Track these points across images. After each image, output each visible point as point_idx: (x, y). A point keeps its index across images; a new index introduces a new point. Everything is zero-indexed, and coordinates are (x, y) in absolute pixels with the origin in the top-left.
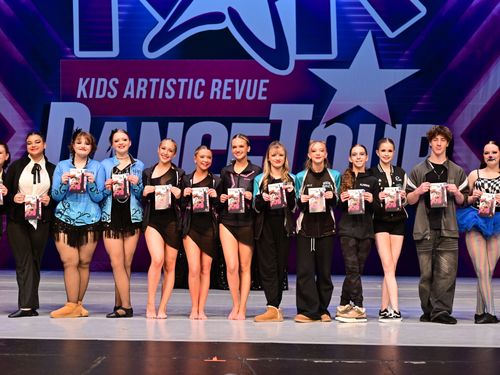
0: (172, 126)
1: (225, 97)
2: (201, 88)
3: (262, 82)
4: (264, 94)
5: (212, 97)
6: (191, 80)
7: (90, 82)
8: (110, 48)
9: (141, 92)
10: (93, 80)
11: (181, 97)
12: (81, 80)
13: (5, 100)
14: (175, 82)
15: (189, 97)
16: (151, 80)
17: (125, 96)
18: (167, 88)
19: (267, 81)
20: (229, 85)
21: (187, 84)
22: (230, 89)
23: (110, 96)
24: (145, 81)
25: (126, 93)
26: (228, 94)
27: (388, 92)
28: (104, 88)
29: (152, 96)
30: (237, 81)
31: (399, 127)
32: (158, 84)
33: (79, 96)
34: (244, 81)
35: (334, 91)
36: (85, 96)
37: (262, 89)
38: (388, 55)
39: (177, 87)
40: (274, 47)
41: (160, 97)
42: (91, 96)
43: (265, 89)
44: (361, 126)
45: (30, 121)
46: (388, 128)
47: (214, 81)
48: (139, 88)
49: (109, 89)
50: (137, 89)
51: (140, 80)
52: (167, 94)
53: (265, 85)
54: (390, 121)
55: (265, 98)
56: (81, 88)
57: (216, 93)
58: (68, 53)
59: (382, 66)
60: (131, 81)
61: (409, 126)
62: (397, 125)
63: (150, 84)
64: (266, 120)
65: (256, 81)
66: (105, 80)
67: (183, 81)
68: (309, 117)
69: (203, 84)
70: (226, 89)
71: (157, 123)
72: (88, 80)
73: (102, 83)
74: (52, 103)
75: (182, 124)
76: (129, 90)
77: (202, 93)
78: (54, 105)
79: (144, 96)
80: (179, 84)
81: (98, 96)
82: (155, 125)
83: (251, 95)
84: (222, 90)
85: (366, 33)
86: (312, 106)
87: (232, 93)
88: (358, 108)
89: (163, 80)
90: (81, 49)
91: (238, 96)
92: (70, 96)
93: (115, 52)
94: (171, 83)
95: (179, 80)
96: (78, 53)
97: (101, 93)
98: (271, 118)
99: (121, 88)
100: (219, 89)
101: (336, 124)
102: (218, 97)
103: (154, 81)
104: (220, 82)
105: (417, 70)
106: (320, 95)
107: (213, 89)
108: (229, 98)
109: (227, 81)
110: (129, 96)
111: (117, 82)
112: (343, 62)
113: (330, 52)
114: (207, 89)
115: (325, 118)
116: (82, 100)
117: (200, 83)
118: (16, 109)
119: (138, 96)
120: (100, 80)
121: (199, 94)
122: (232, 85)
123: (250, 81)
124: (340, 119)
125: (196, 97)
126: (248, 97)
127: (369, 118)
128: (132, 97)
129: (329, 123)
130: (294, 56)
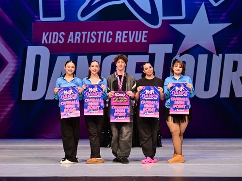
0: (94, 57)
1: (124, 41)
2: (110, 37)
3: (144, 32)
4: (145, 39)
5: (116, 41)
6: (105, 32)
7: (49, 35)
8: (60, 16)
9: (77, 39)
10: (51, 33)
11: (99, 41)
12: (44, 33)
13: (3, 45)
14: (96, 34)
15: (104, 41)
16: (83, 33)
17: (68, 42)
18: (91, 37)
19: (147, 32)
20: (126, 34)
21: (102, 35)
22: (126, 37)
23: (60, 42)
24: (79, 33)
25: (69, 40)
26: (125, 39)
27: (214, 36)
28: (57, 38)
29: (83, 42)
30: (130, 32)
31: (221, 55)
32: (86, 35)
33: (43, 42)
34: (134, 32)
35: (184, 36)
36: (47, 42)
37: (144, 36)
38: (214, 16)
39: (97, 36)
40: (150, 13)
41: (88, 42)
42: (50, 42)
43: (146, 36)
44: (199, 55)
45: (17, 57)
46: (215, 56)
47: (118, 32)
48: (76, 37)
49: (59, 38)
50: (75, 38)
51: (77, 33)
52: (91, 40)
53: (146, 34)
54: (215, 52)
55: (146, 41)
56: (44, 38)
57: (118, 39)
58: (36, 19)
59: (210, 22)
60: (71, 34)
61: (226, 55)
62: (219, 55)
63: (82, 35)
64: (147, 53)
65: (141, 32)
66: (57, 33)
67: (100, 33)
68: (171, 51)
69: (111, 34)
70: (124, 37)
71: (86, 57)
72: (48, 33)
73: (56, 35)
74: (29, 47)
75: (100, 57)
76: (71, 39)
77: (111, 39)
78: (29, 48)
79: (79, 42)
80: (98, 34)
81: (53, 42)
82: (85, 57)
83: (138, 39)
84: (122, 37)
85: (201, 4)
86: (172, 45)
87: (127, 39)
88: (198, 46)
89: (89, 33)
90: (44, 16)
91: (131, 41)
92: (38, 43)
93: (62, 18)
94: (94, 34)
95: (98, 32)
96: (42, 19)
97: (55, 41)
98: (149, 52)
99: (66, 37)
100: (120, 37)
101: (185, 55)
102: (120, 41)
103: (84, 33)
104: (120, 33)
105: (230, 24)
106: (176, 39)
107: (117, 37)
108: (126, 41)
109: (124, 32)
110: (70, 42)
111: (64, 34)
112: (189, 20)
113: (181, 15)
114: (113, 37)
115: (180, 51)
116: (45, 45)
117: (110, 34)
118: (9, 51)
119: (75, 42)
120: (54, 33)
121: (109, 40)
122: (127, 35)
123: (137, 32)
124: (188, 52)
125: (108, 41)
126: (136, 41)
127: (203, 51)
128: (72, 42)
129: (181, 54)
130: (161, 18)
